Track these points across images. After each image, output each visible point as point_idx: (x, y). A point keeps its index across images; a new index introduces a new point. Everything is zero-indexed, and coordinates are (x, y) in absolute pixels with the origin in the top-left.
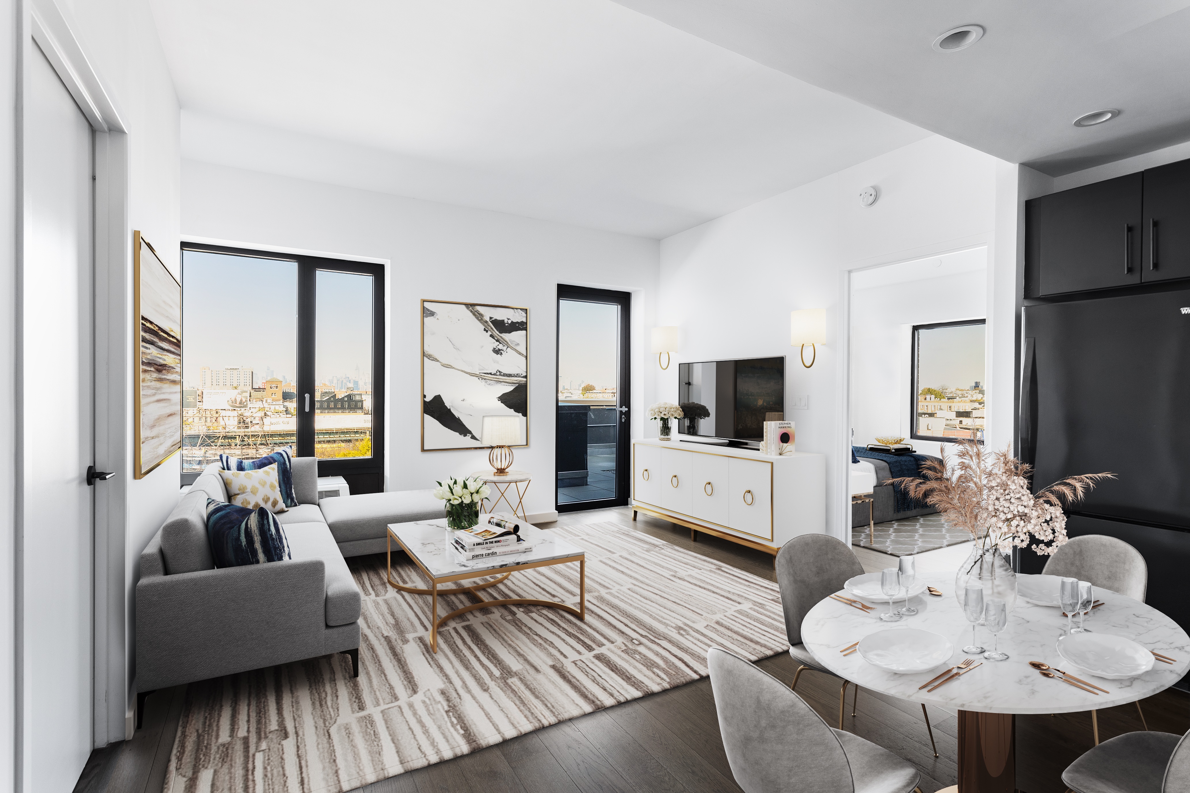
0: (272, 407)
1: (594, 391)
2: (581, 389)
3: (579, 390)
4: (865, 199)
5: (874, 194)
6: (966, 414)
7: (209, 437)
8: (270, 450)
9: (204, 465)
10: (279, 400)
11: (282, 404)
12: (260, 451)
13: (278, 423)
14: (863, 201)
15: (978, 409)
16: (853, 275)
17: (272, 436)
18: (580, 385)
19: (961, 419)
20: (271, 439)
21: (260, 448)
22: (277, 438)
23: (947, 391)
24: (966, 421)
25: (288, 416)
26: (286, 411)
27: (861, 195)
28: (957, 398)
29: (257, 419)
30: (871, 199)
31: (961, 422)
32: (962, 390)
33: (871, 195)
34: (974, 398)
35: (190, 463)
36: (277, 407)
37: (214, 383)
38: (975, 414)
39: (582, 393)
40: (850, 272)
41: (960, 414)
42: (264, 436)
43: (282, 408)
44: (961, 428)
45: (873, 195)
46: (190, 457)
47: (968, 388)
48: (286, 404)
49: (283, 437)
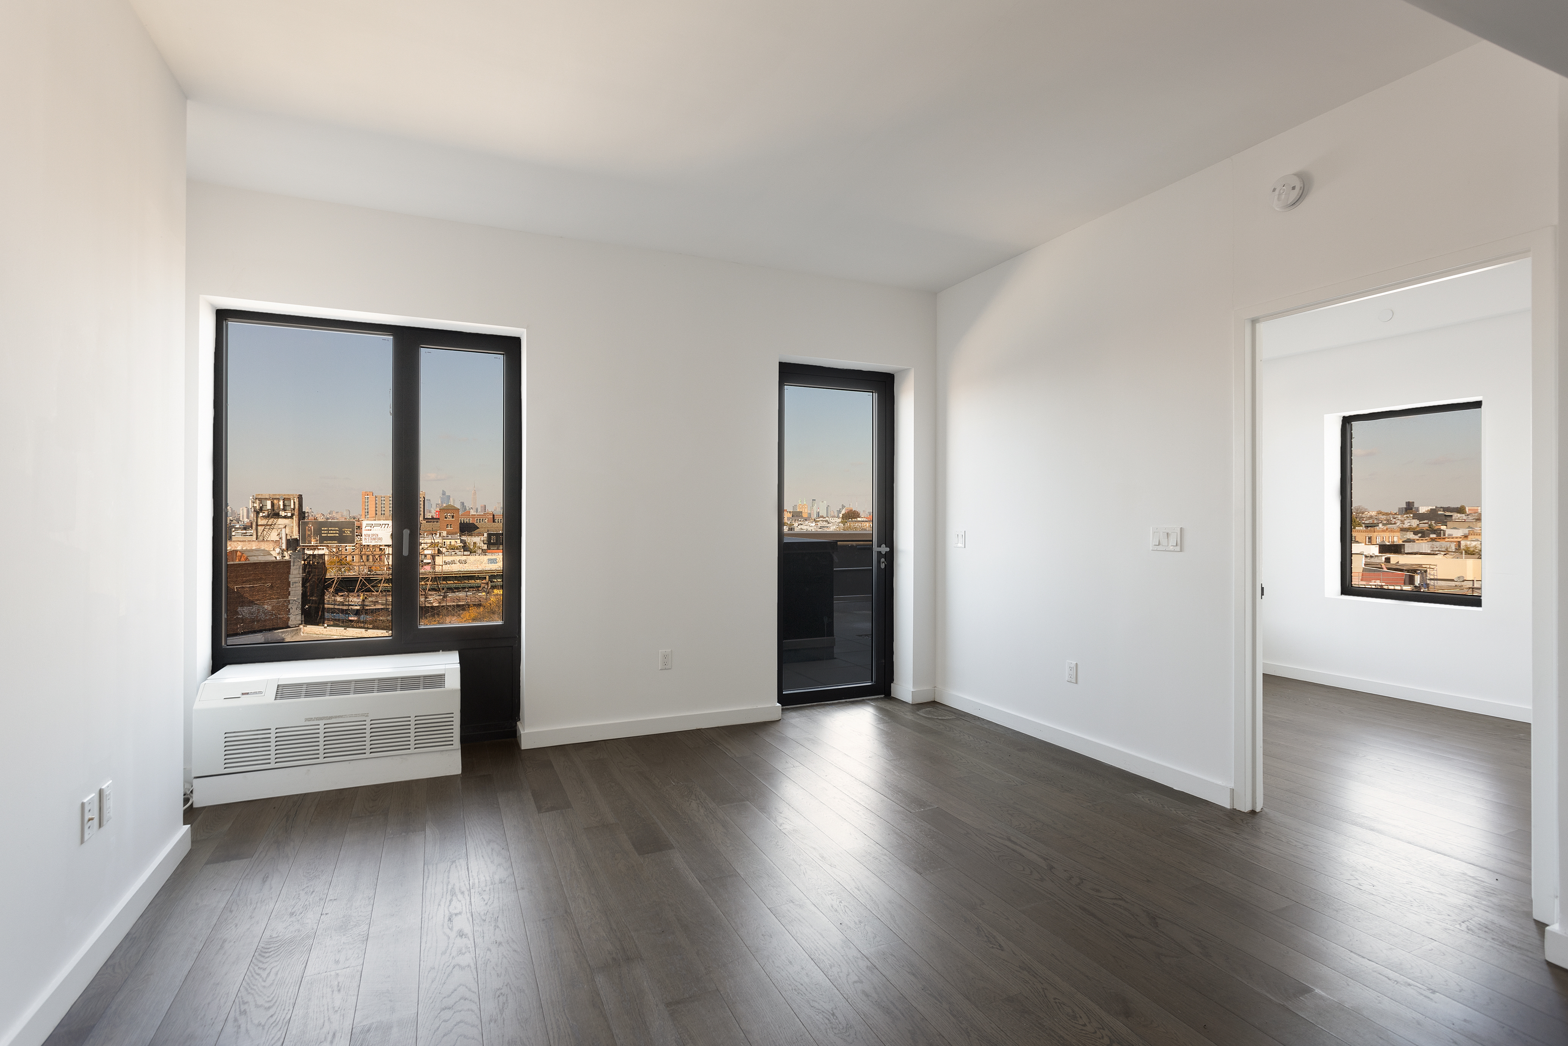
0: (448, 542)
1: (859, 519)
2: (841, 515)
3: (838, 517)
4: (1283, 196)
5: (1298, 185)
6: (1396, 549)
7: (369, 580)
8: (441, 597)
9: (362, 616)
10: (456, 533)
11: (459, 538)
12: (431, 599)
13: (453, 562)
14: (1279, 199)
15: (1413, 541)
16: (1261, 327)
17: (446, 579)
18: (840, 512)
19: (1388, 555)
20: (444, 582)
21: (431, 595)
22: (452, 582)
23: (1363, 516)
24: (1395, 558)
25: (466, 553)
26: (464, 547)
27: (1274, 190)
28: (1380, 525)
29: (428, 556)
30: (1294, 195)
31: (1388, 560)
32: (1387, 514)
33: (1294, 188)
34: (1406, 525)
35: (347, 613)
36: (453, 542)
37: (379, 513)
38: (1408, 548)
39: (842, 522)
40: (1254, 322)
41: (1384, 549)
42: (434, 579)
43: (459, 543)
44: (1388, 569)
45: (1297, 189)
46: (346, 605)
47: (1396, 511)
48: (464, 538)
49: (458, 580)
